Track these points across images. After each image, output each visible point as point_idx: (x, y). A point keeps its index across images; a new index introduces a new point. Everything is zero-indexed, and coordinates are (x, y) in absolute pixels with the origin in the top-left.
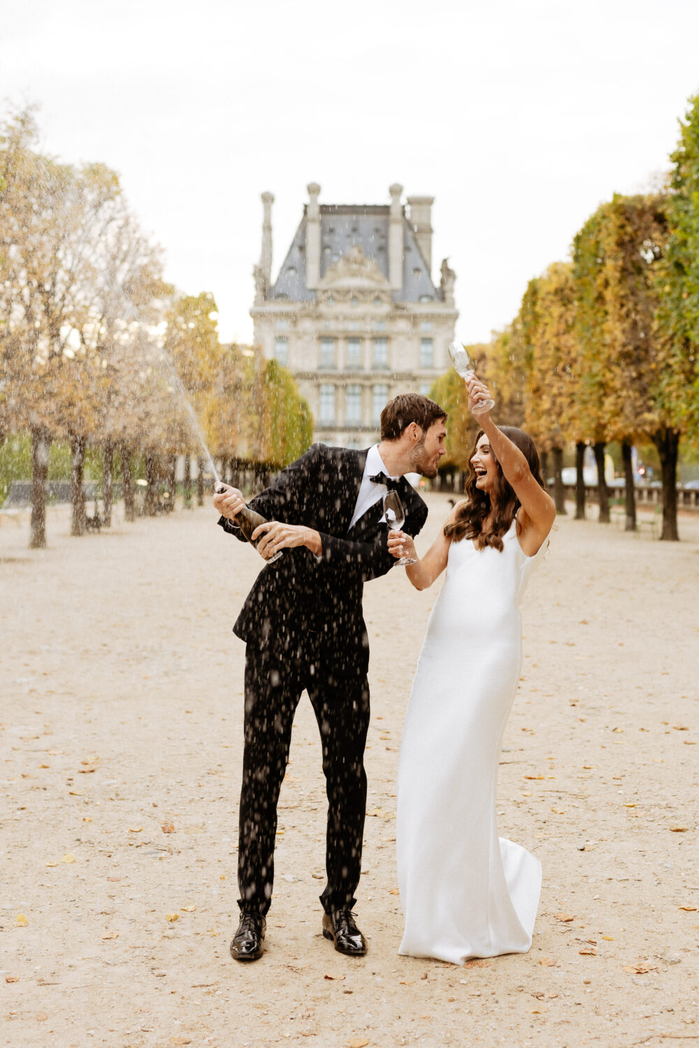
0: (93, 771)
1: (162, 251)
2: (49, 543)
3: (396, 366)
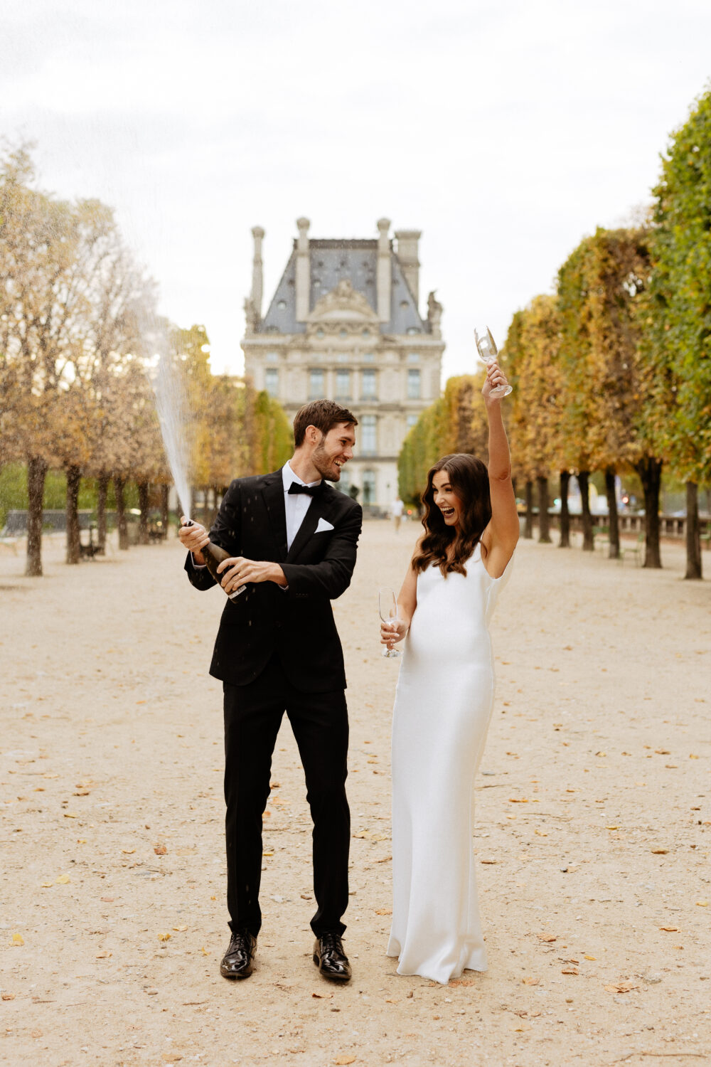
0: (87, 794)
1: (155, 284)
2: (45, 571)
3: (386, 397)
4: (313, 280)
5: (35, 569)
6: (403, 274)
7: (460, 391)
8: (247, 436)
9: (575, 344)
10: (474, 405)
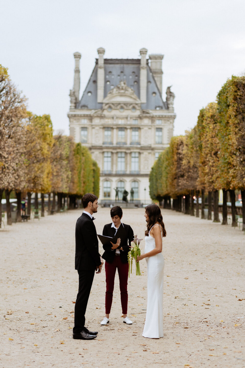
1: (26, 100)
3: (144, 143)
4: (106, 81)
6: (153, 78)
7: (178, 144)
8: (70, 167)
9: (224, 129)
10: (184, 152)
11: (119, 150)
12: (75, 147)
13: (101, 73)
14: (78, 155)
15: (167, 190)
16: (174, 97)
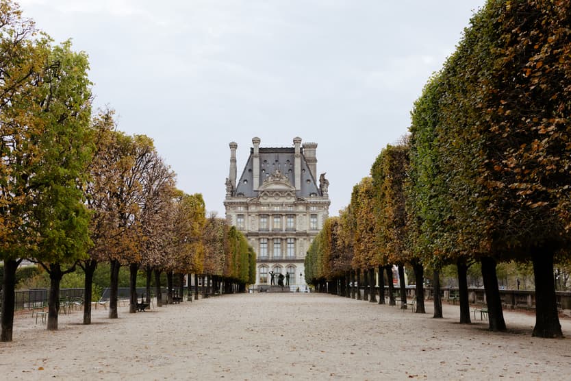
1: (175, 175)
2: (119, 316)
3: (298, 229)
4: (261, 170)
5: (114, 315)
6: (307, 165)
7: (332, 225)
8: (224, 249)
9: (380, 202)
10: (338, 232)
11: (275, 237)
12: (229, 229)
13: (256, 162)
14: (232, 239)
15: (322, 273)
16: (328, 184)
